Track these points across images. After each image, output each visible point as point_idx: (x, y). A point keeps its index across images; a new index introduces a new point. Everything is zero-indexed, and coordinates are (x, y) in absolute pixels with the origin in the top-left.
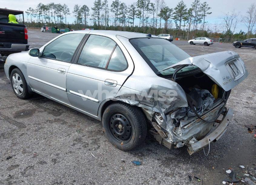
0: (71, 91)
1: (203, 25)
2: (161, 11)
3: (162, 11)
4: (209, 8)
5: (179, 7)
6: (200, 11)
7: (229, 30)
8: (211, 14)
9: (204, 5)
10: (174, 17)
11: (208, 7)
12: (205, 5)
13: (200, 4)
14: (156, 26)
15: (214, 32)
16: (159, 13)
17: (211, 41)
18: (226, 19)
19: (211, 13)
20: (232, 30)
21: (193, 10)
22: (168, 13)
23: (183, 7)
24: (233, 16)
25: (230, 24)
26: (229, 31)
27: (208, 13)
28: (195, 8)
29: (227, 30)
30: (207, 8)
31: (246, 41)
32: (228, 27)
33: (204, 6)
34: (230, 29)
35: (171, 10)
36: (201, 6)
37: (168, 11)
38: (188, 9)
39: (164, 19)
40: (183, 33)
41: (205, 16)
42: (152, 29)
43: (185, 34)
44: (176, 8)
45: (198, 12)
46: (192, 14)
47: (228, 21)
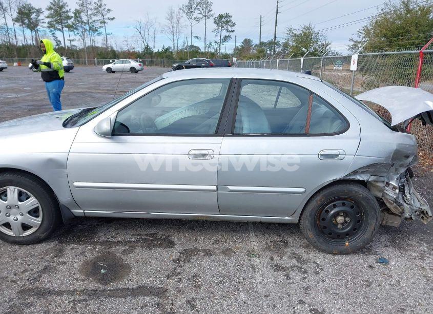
0: (231, 188)
1: (105, 39)
2: (18, 13)
3: (20, 12)
4: (109, 10)
5: (54, 5)
6: (95, 15)
7: (148, 46)
8: (114, 20)
9: (99, 4)
10: (48, 23)
11: (107, 7)
12: (101, 4)
13: (93, 3)
14: (17, 42)
15: (125, 49)
16: (15, 15)
17: (140, 65)
18: (139, 29)
19: (114, 18)
20: (151, 45)
21: (82, 12)
22: (33, 16)
23: (62, 7)
24: (148, 24)
25: (146, 36)
26: (147, 48)
27: (109, 19)
28: (85, 8)
29: (144, 47)
30: (106, 10)
31: (189, 63)
32: (145, 42)
33: (100, 6)
34: (148, 44)
35: (39, 12)
36: (94, 5)
37: (33, 13)
38: (73, 10)
39: (28, 27)
40: (73, 54)
41: (104, 22)
42: (8, 48)
43: (78, 55)
44: (50, 9)
45: (91, 16)
46: (81, 19)
47: (142, 32)
